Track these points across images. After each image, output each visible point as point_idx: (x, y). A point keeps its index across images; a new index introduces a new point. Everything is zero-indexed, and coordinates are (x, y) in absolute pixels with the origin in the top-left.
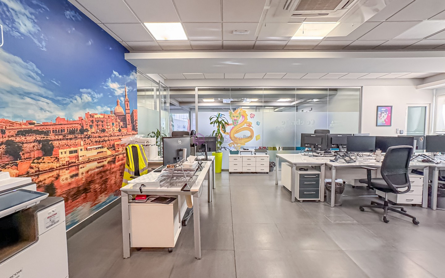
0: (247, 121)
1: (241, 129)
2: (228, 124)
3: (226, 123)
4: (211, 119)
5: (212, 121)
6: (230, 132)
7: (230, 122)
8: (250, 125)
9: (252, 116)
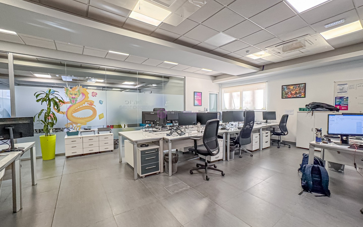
0: (88, 99)
1: (81, 107)
2: (64, 103)
3: (60, 101)
4: (37, 96)
5: (38, 98)
6: (67, 112)
7: (66, 99)
8: (91, 104)
9: (94, 94)
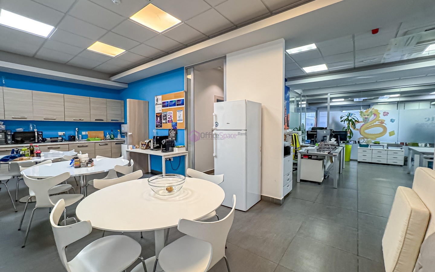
0: (379, 118)
1: (373, 125)
2: (358, 122)
3: (356, 121)
6: (360, 129)
7: (361, 119)
8: (382, 122)
9: (385, 114)
